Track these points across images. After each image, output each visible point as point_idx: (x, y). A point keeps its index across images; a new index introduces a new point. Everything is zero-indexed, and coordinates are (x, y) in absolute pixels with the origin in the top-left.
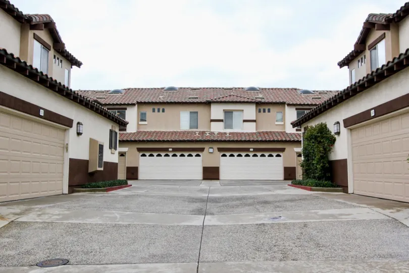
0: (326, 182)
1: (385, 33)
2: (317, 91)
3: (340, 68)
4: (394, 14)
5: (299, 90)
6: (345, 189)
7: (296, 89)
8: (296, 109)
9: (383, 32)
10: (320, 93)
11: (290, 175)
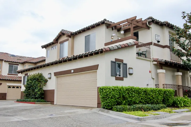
0: (42, 100)
1: (68, 39)
2: (18, 56)
3: (42, 48)
4: (74, 32)
5: (9, 54)
6: (52, 102)
7: (7, 53)
8: (9, 64)
9: (67, 38)
10: (21, 57)
11: (3, 97)
